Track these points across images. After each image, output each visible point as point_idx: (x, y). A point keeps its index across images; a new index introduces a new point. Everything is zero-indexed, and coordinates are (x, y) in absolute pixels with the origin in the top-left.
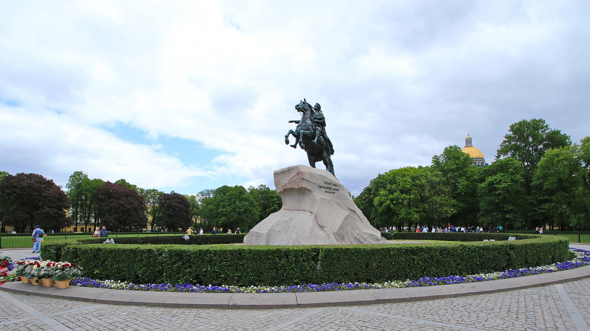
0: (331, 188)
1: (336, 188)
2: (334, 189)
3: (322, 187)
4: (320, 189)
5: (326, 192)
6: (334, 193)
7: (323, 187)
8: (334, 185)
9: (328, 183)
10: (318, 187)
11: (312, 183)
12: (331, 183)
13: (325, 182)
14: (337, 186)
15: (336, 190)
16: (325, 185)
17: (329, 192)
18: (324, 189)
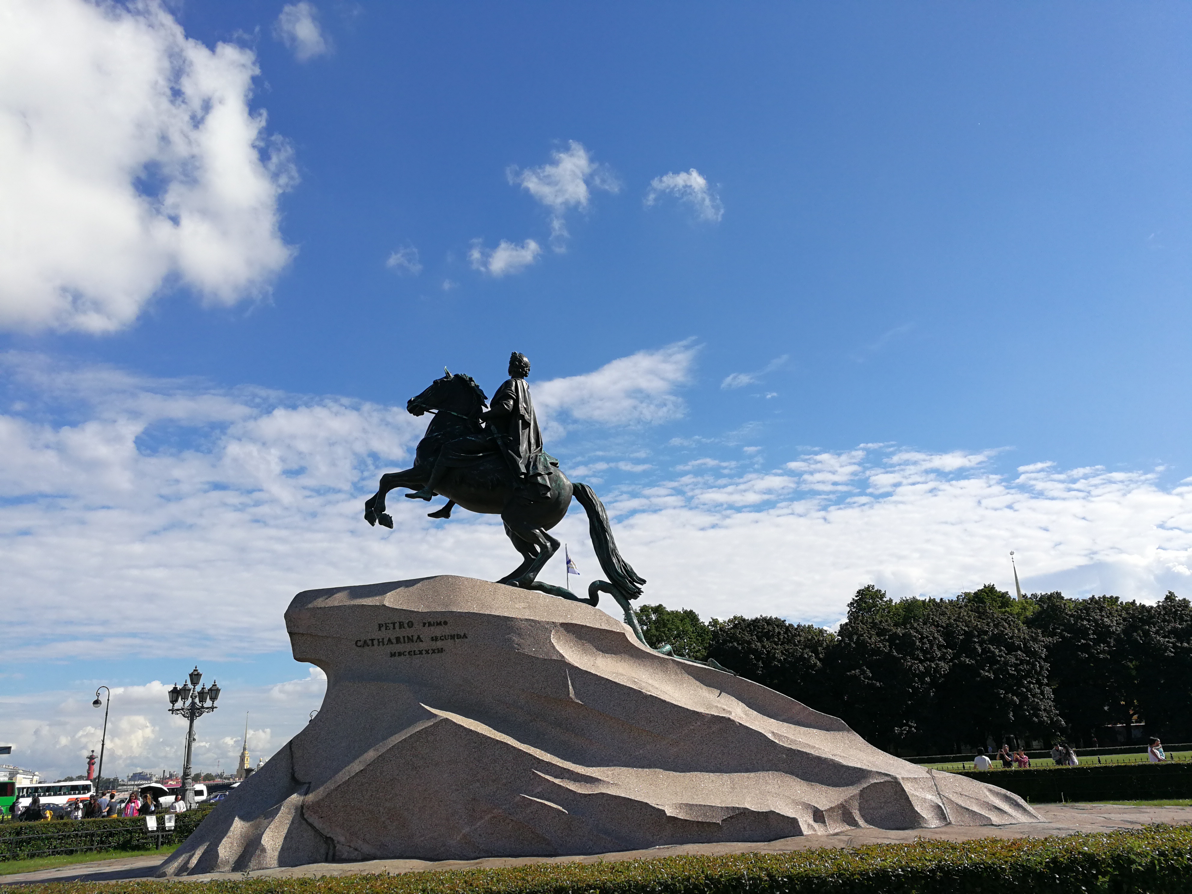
0: (419, 637)
1: (437, 631)
2: (435, 639)
3: (370, 643)
4: (366, 649)
5: (393, 655)
6: (441, 651)
7: (375, 642)
8: (430, 624)
9: (394, 624)
10: (354, 646)
11: (329, 639)
12: (412, 620)
13: (379, 624)
14: (446, 623)
15: (443, 638)
16: (385, 634)
17: (412, 653)
18: (381, 648)
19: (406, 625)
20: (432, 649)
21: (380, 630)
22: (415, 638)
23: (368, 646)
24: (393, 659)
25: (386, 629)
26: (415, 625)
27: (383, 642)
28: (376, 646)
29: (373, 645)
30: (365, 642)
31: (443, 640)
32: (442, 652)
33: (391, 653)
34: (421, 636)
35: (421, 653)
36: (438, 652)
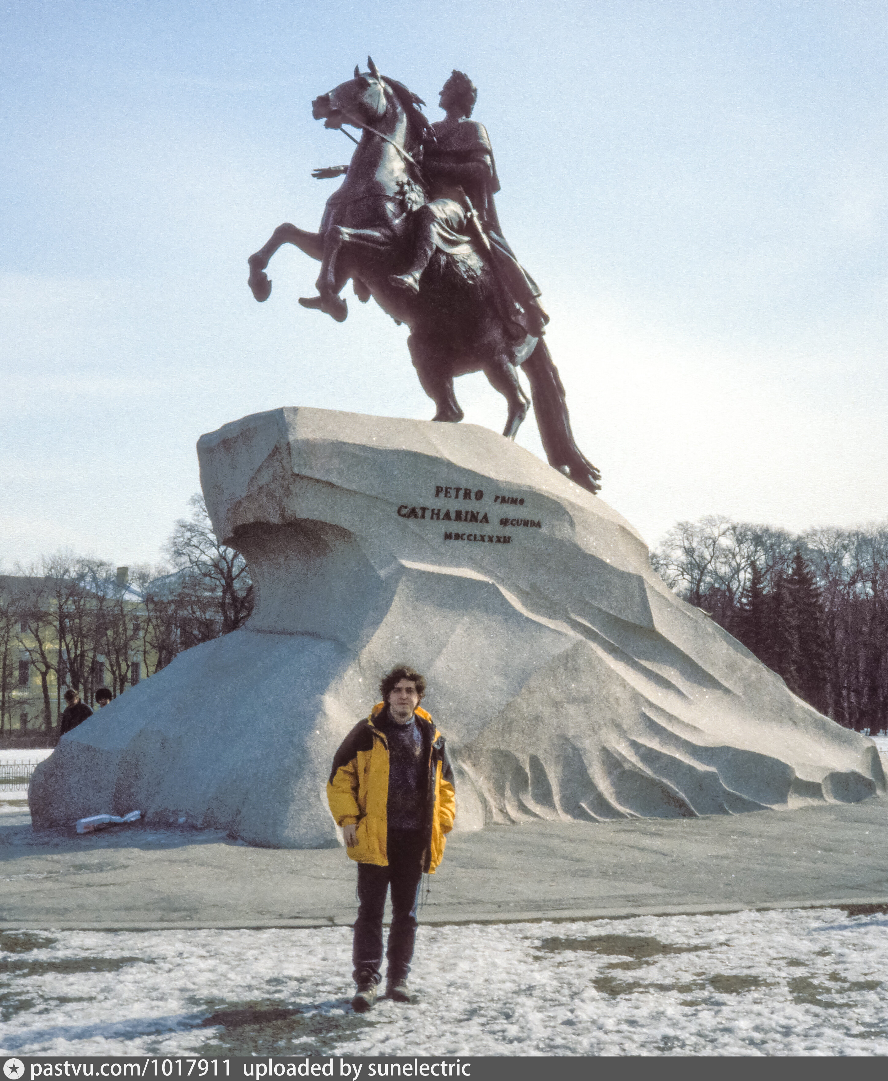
0: (485, 517)
1: (511, 511)
2: (504, 522)
3: (420, 513)
4: (411, 523)
5: (448, 536)
6: (507, 540)
7: (428, 514)
8: (504, 500)
9: (458, 490)
10: (395, 515)
11: (358, 496)
12: (483, 489)
13: (438, 488)
14: (522, 502)
15: (516, 523)
16: (442, 504)
17: (472, 538)
18: (435, 523)
19: (473, 495)
20: (497, 537)
21: (437, 496)
22: (480, 517)
23: (416, 516)
24: (448, 541)
25: (446, 496)
26: (484, 498)
27: (438, 514)
28: (428, 519)
29: (423, 517)
30: (413, 510)
31: (514, 525)
32: (509, 542)
33: (446, 533)
34: (488, 515)
35: (482, 539)
36: (504, 542)
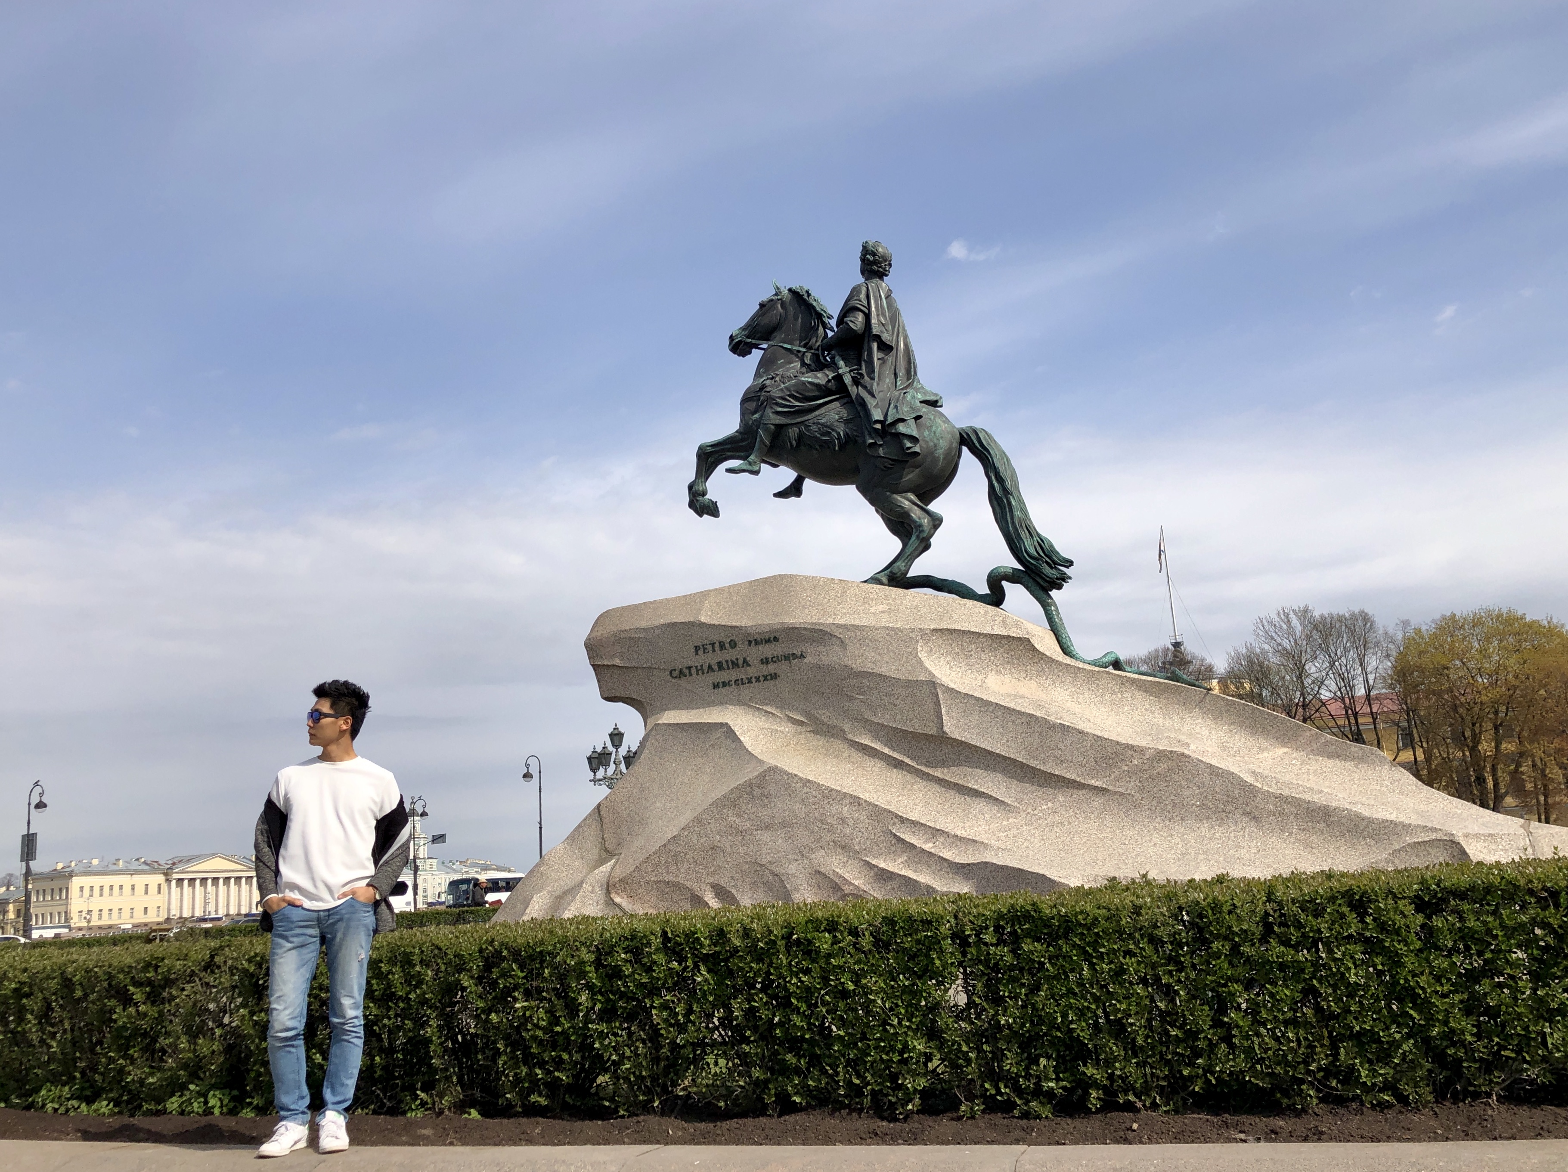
0: (745, 661)
1: (768, 651)
2: (765, 661)
3: (687, 672)
4: (683, 682)
5: (716, 686)
7: (693, 671)
8: (757, 643)
10: (669, 677)
11: (639, 671)
12: (734, 638)
13: (696, 647)
14: (776, 639)
15: (775, 660)
16: (703, 659)
17: (740, 682)
18: (701, 677)
19: (727, 645)
20: (763, 675)
21: (697, 654)
22: (741, 662)
23: (685, 676)
24: (716, 691)
25: (704, 652)
26: (739, 645)
27: (702, 669)
28: (694, 675)
29: (691, 675)
30: (681, 672)
31: (775, 662)
32: (776, 678)
33: (714, 684)
34: (748, 659)
35: (750, 682)
36: (771, 679)
